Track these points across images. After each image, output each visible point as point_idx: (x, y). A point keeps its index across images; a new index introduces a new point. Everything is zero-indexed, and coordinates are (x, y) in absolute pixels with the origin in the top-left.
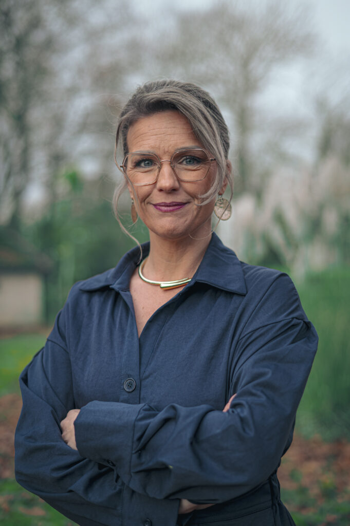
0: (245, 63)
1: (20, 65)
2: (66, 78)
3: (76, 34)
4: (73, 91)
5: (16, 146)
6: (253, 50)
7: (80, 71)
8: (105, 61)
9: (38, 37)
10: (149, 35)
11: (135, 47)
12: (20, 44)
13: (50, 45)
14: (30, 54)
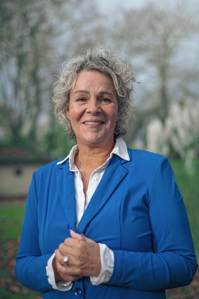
0: (165, 39)
1: (34, 44)
2: (61, 50)
3: (65, 25)
4: (64, 58)
5: (32, 91)
6: (170, 29)
7: (68, 47)
8: (83, 40)
9: (44, 27)
10: (108, 24)
11: (99, 32)
12: (34, 31)
13: (50, 32)
14: (39, 37)
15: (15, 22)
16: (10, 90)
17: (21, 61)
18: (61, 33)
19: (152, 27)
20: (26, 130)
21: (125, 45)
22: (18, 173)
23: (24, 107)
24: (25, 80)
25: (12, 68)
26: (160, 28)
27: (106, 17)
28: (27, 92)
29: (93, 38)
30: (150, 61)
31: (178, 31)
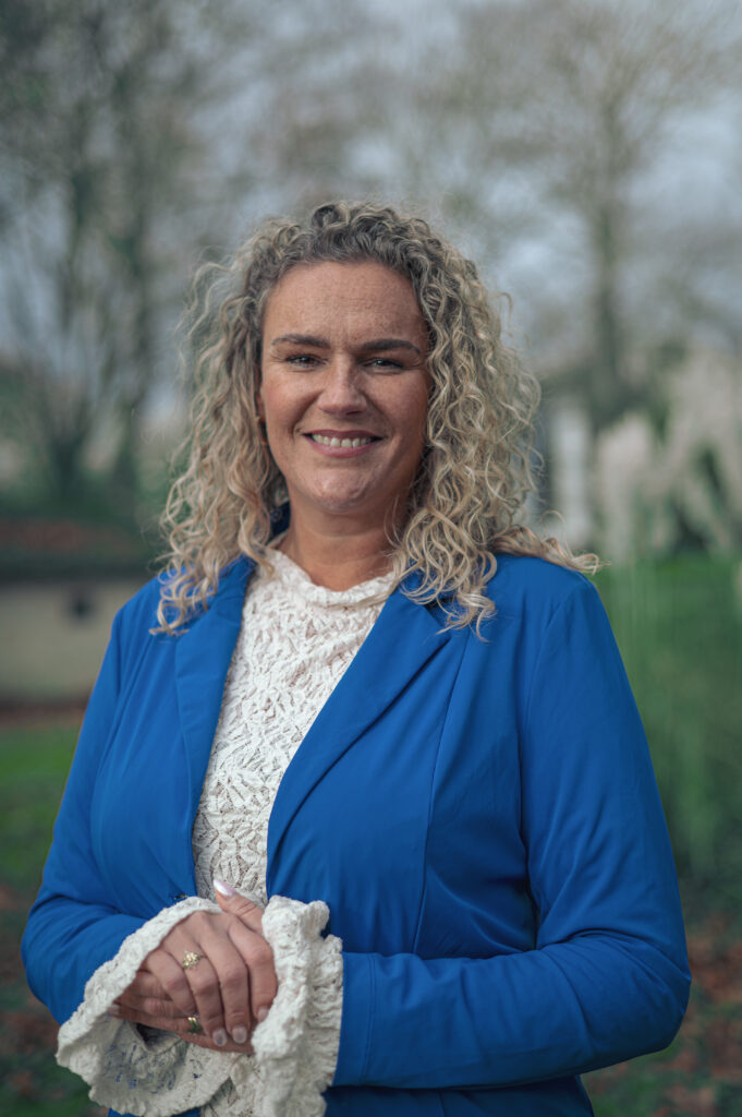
0: (610, 111)
1: (127, 133)
2: (229, 156)
3: (245, 60)
4: (241, 184)
5: (124, 308)
6: (629, 72)
7: (255, 142)
8: (307, 115)
9: (165, 68)
10: (399, 57)
11: (370, 84)
12: (124, 86)
13: (189, 83)
14: (147, 108)
15: (56, 52)
16: (42, 303)
17: (83, 198)
18: (226, 92)
19: (565, 67)
20: (101, 452)
21: (463, 134)
22: (81, 610)
23: (96, 367)
24: (97, 264)
25: (49, 223)
26: (594, 66)
27: (394, 31)
28: (104, 309)
29: (347, 107)
30: (560, 194)
31: (659, 81)
